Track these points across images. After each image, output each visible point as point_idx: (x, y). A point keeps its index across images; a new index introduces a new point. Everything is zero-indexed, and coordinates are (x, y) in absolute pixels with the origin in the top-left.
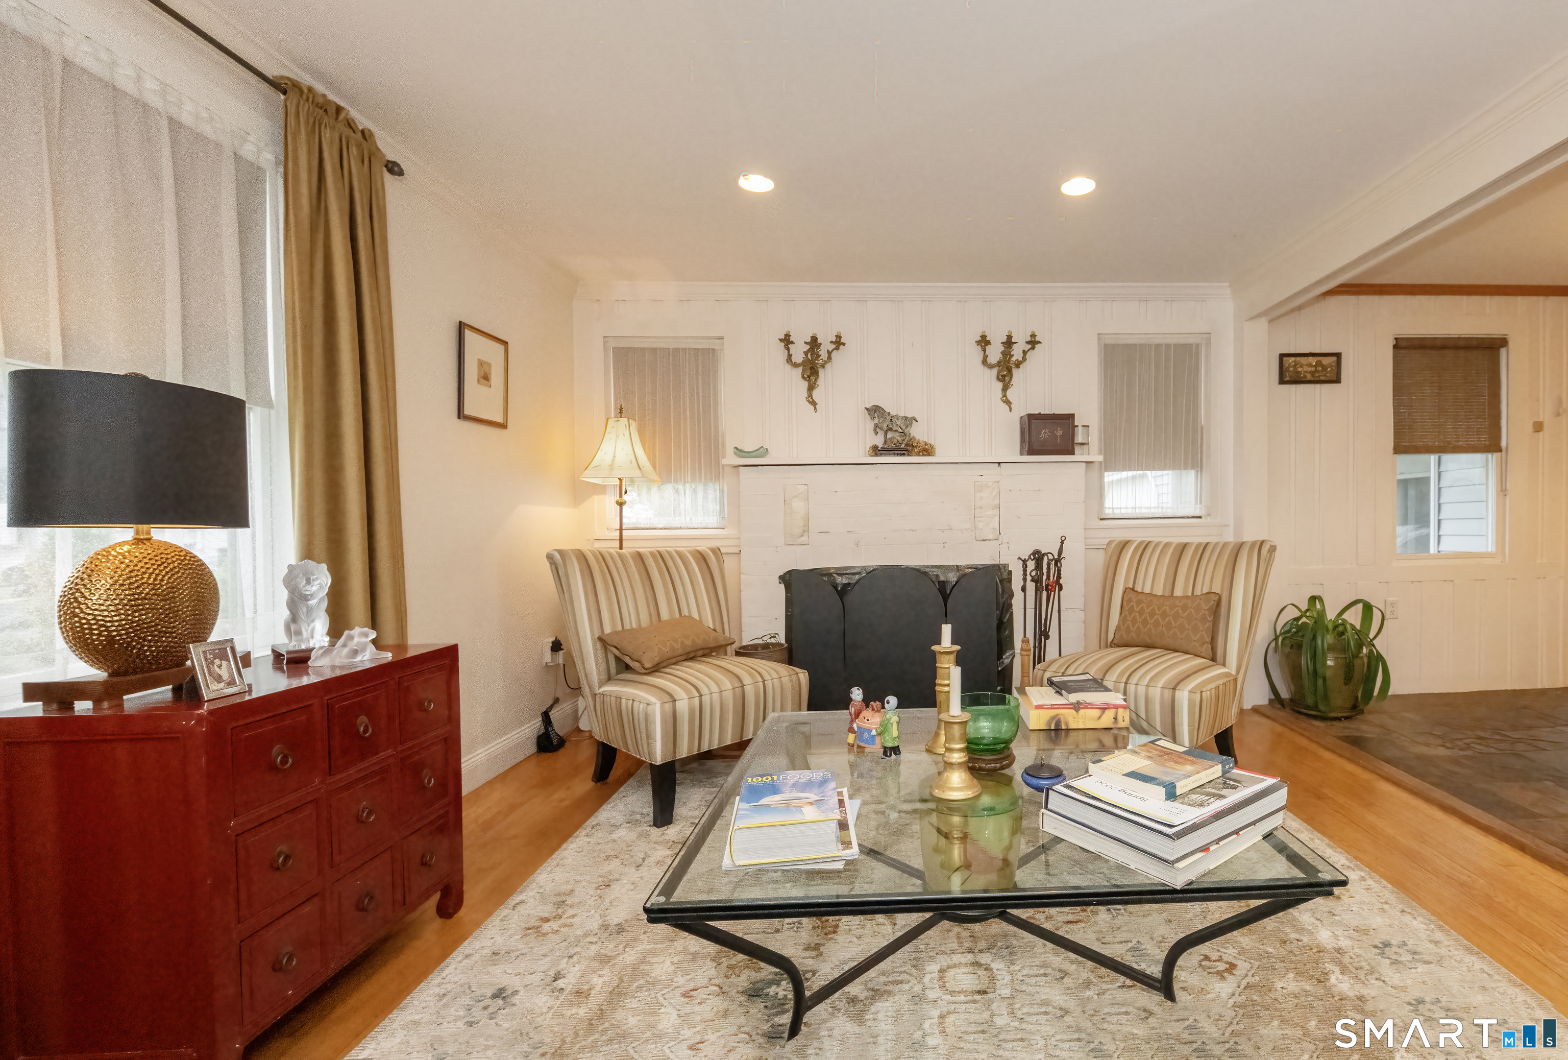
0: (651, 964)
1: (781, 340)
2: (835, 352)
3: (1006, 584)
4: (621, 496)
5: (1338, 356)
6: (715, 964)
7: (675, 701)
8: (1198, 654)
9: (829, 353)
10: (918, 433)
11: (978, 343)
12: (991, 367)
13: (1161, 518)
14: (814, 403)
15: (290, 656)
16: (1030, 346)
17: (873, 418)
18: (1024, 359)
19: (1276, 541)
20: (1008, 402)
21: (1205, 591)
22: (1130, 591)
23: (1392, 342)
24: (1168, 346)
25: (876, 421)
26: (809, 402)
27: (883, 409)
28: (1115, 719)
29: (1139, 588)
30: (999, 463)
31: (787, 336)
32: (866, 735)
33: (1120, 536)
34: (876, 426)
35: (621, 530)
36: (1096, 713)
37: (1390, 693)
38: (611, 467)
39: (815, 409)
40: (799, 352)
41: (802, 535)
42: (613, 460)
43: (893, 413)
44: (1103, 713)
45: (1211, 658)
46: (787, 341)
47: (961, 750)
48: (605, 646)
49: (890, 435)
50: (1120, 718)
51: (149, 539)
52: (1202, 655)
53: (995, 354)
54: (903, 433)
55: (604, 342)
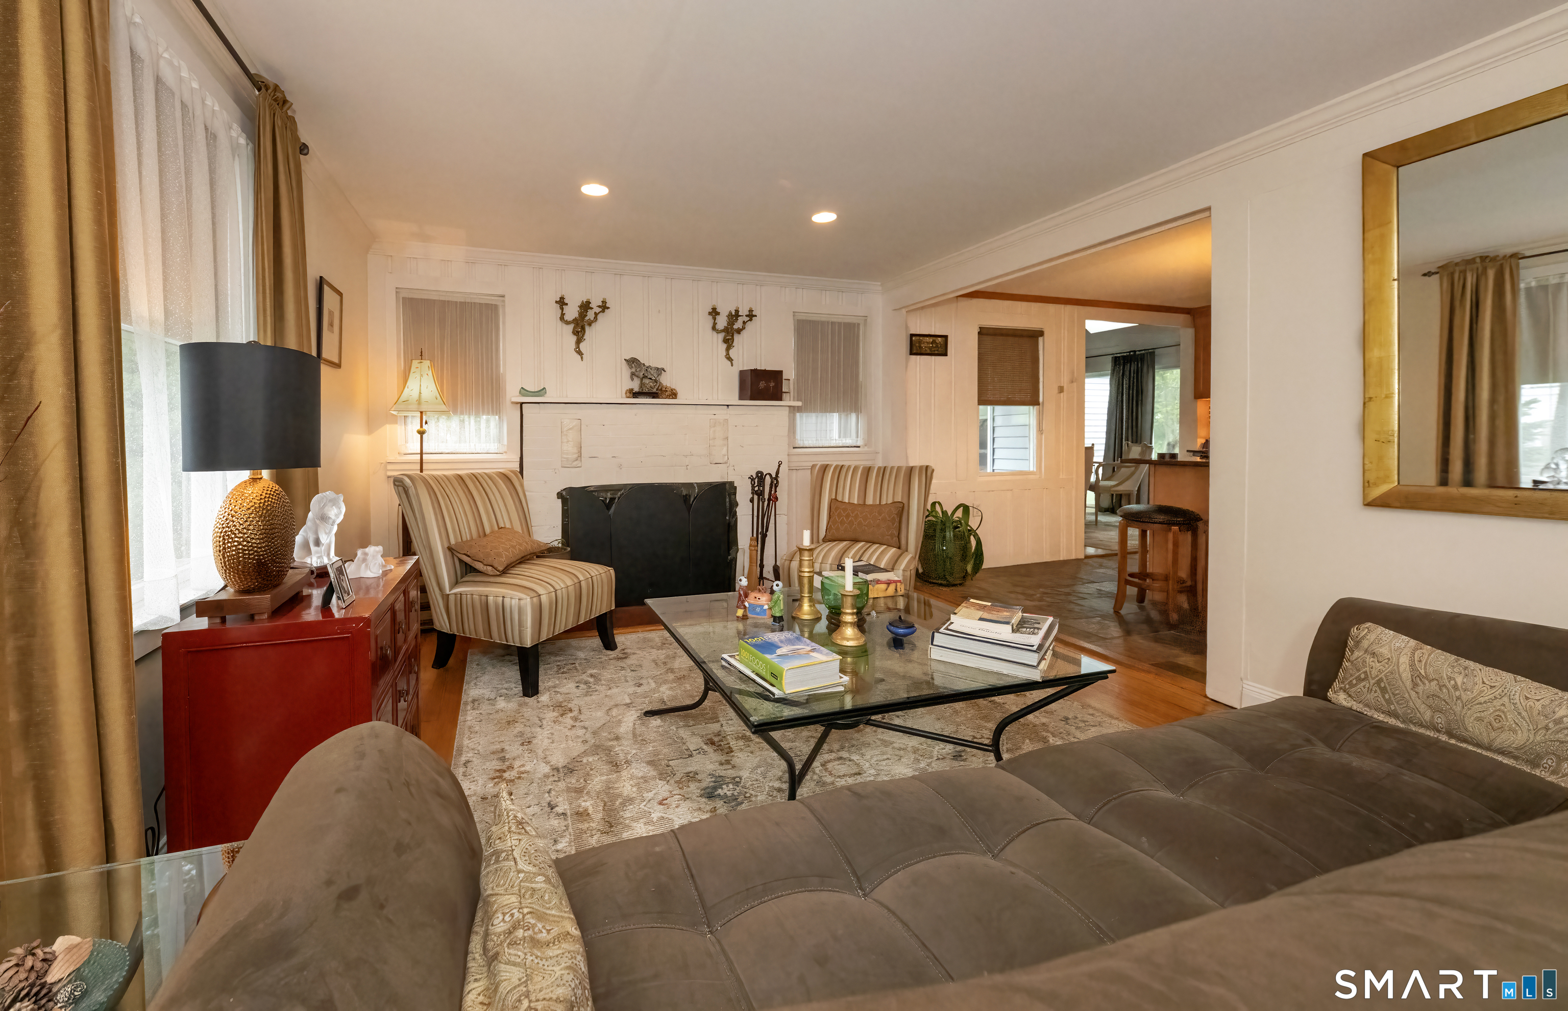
0: (617, 788)
1: (556, 302)
2: (601, 314)
3: (733, 497)
4: (421, 426)
5: (946, 337)
6: (665, 782)
7: (540, 595)
8: (890, 544)
9: (596, 314)
10: (666, 380)
11: (710, 313)
12: (718, 332)
13: (848, 447)
14: (580, 353)
15: (319, 572)
16: (748, 319)
17: (631, 368)
18: (744, 328)
19: (934, 467)
20: (729, 359)
21: (890, 501)
22: (833, 502)
23: (977, 330)
24: (840, 324)
26: (577, 352)
27: (639, 361)
28: (896, 589)
29: (840, 499)
30: (728, 405)
31: (562, 298)
32: (758, 610)
33: (821, 461)
34: (633, 374)
35: (421, 454)
36: (884, 586)
37: (984, 567)
38: (419, 401)
39: (582, 358)
40: (572, 312)
41: (577, 460)
42: (420, 396)
43: (647, 364)
44: (888, 586)
45: (898, 546)
46: (562, 302)
47: (852, 614)
48: (452, 552)
49: (646, 381)
50: (899, 589)
51: (261, 478)
52: (892, 545)
53: (722, 322)
54: (656, 381)
55: (396, 292)
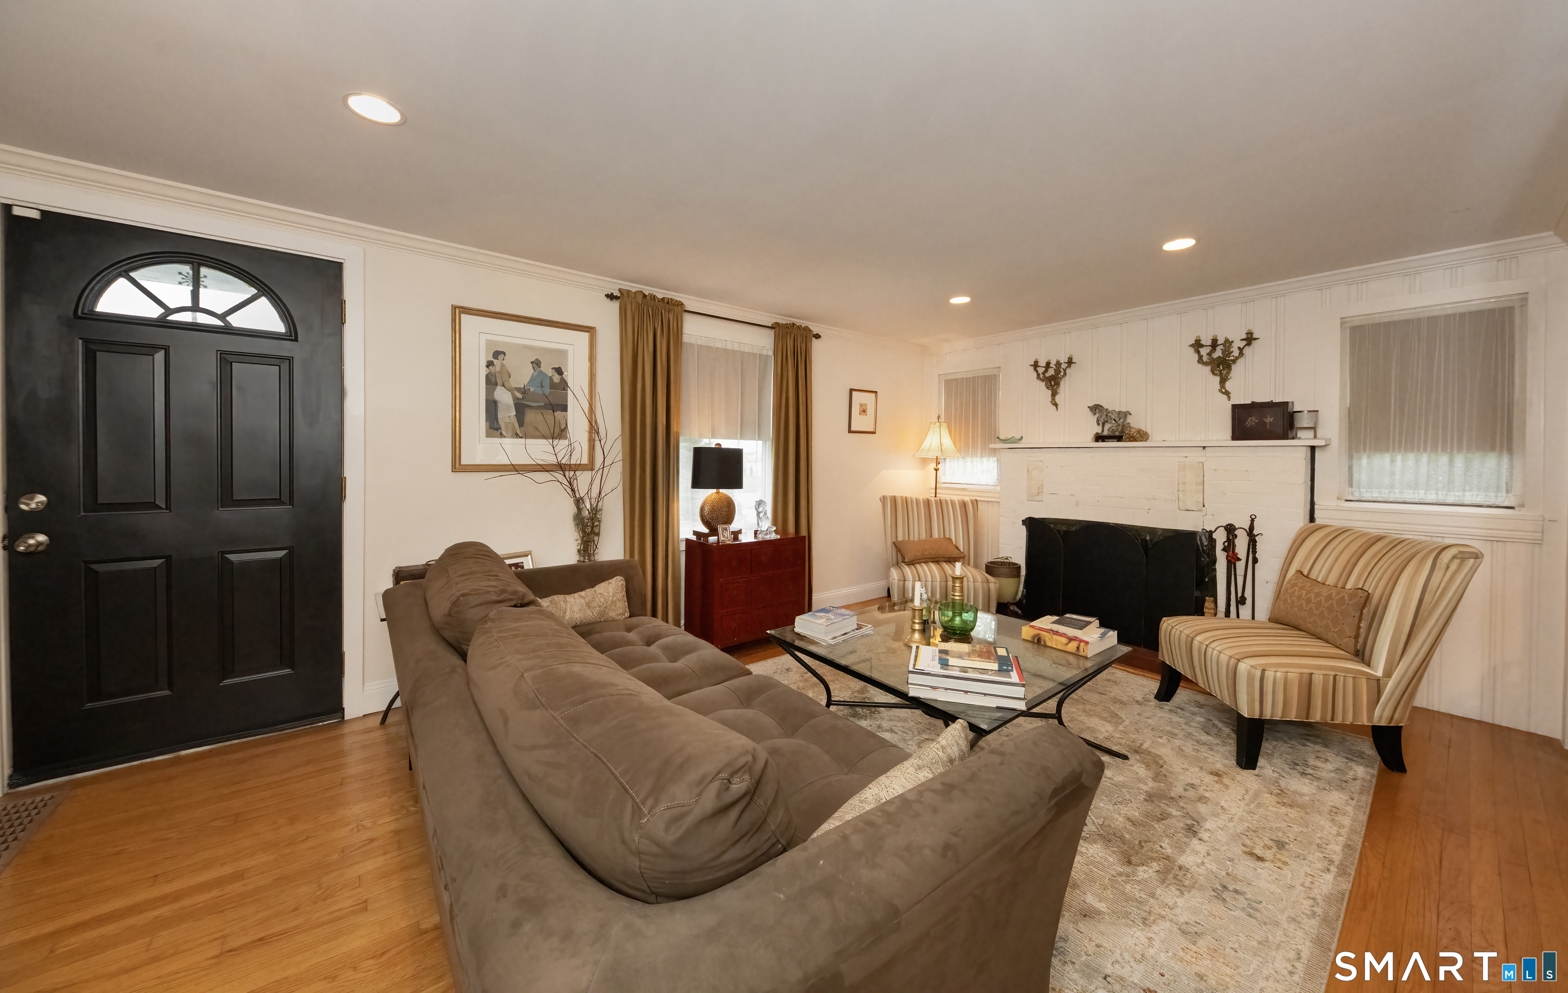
1: (1032, 365)
2: (1070, 369)
4: (937, 466)
8: (1339, 646)
9: (1065, 370)
11: (1191, 346)
12: (1206, 364)
14: (1056, 405)
16: (1247, 344)
17: (1094, 414)
18: (1242, 355)
20: (1225, 393)
22: (1297, 575)
25: (1097, 415)
26: (1053, 404)
27: (1102, 407)
28: (1078, 648)
30: (1204, 447)
34: (1097, 420)
35: (936, 485)
36: (1064, 640)
38: (929, 450)
39: (1057, 408)
41: (1038, 495)
43: (1112, 409)
44: (1069, 642)
45: (1353, 652)
46: (1037, 365)
48: (897, 547)
49: (1107, 426)
50: (1081, 649)
51: (720, 492)
52: (1341, 647)
54: (1117, 424)
55: (939, 378)
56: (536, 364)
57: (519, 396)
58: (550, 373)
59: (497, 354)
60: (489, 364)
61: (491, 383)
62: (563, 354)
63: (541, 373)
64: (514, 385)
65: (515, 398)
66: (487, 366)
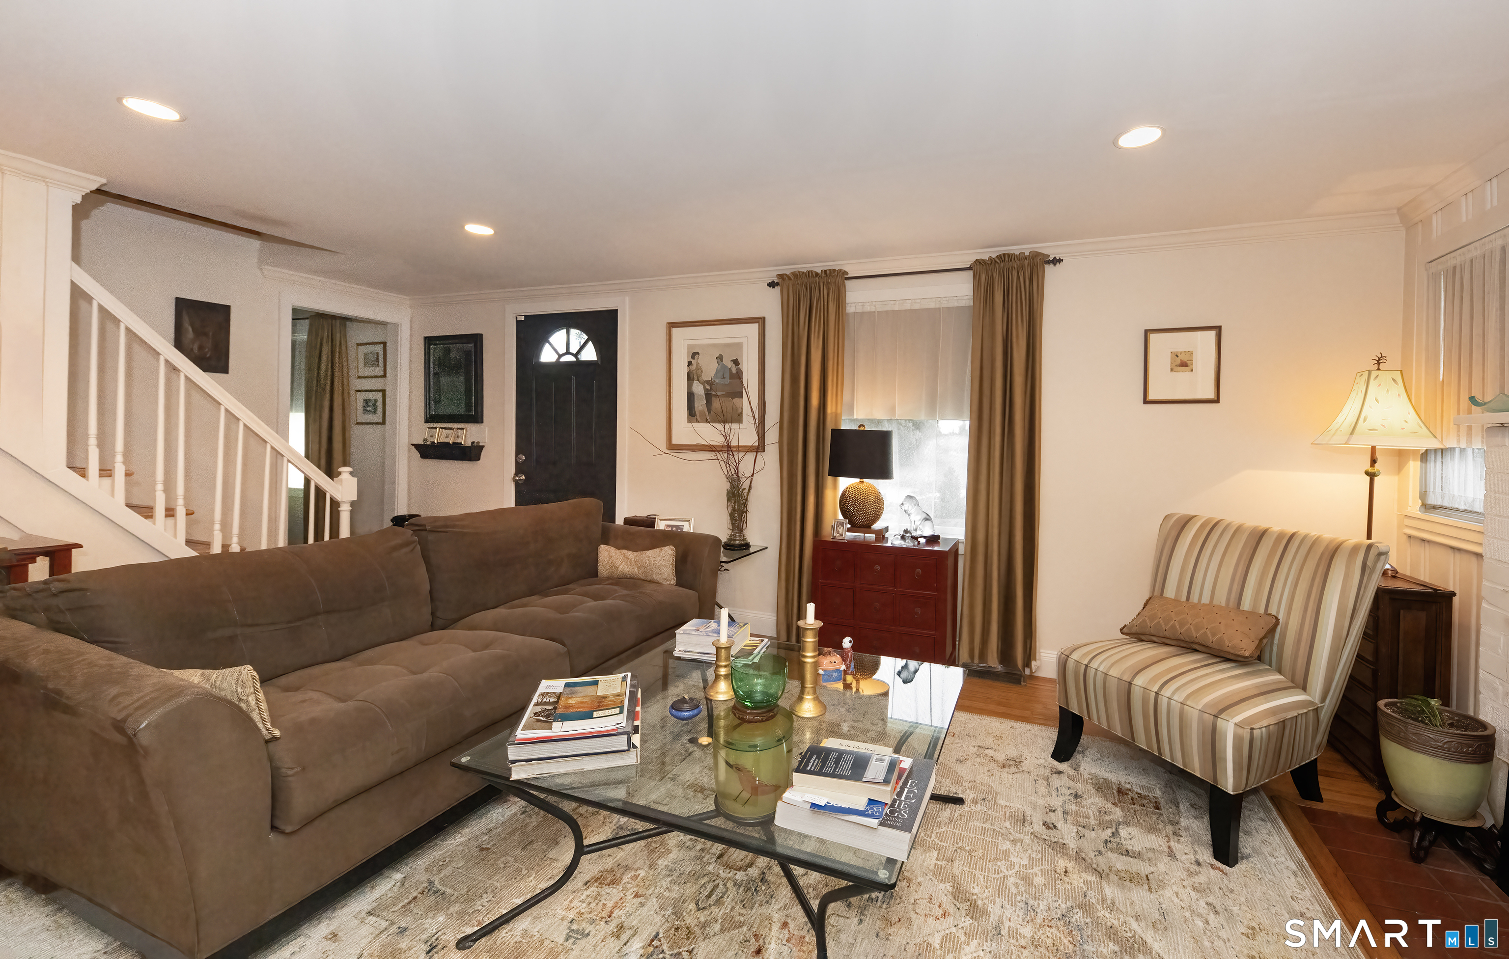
4: (1374, 465)
55: (1427, 269)
56: (720, 358)
57: (708, 387)
58: (729, 364)
59: (694, 355)
60: (690, 363)
61: (690, 378)
62: (739, 346)
63: (724, 367)
64: (705, 379)
65: (705, 390)
66: (688, 366)
